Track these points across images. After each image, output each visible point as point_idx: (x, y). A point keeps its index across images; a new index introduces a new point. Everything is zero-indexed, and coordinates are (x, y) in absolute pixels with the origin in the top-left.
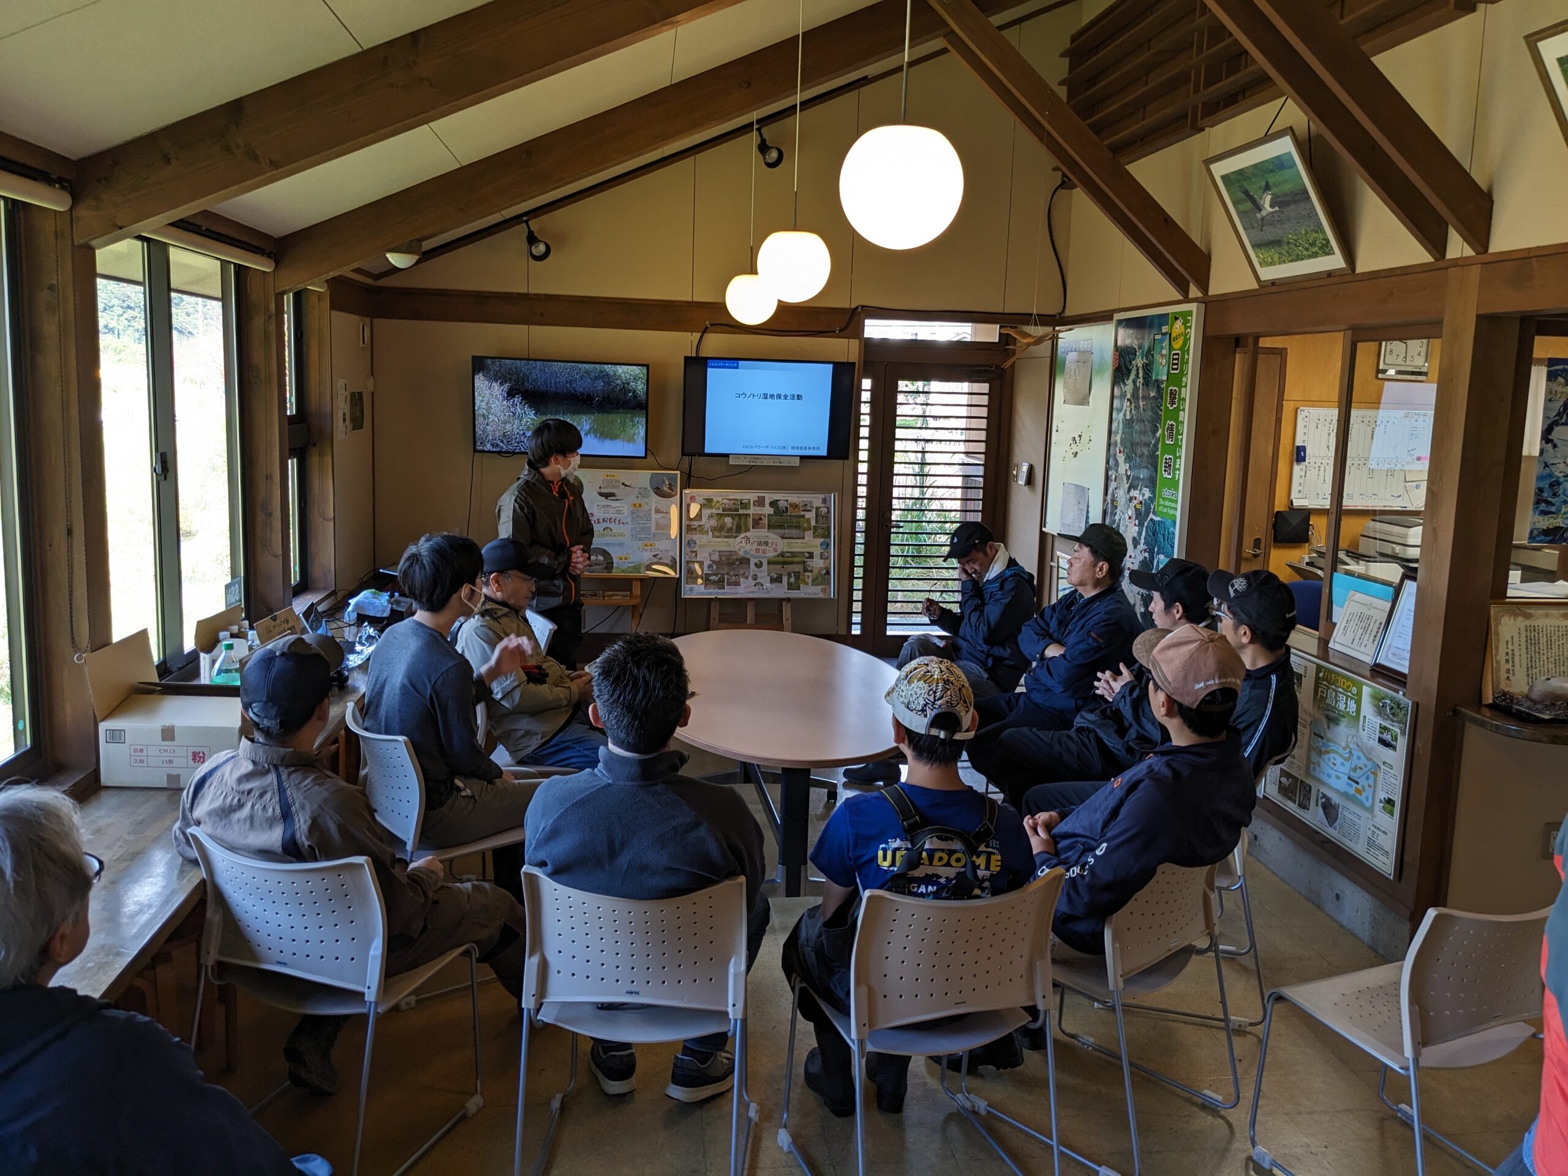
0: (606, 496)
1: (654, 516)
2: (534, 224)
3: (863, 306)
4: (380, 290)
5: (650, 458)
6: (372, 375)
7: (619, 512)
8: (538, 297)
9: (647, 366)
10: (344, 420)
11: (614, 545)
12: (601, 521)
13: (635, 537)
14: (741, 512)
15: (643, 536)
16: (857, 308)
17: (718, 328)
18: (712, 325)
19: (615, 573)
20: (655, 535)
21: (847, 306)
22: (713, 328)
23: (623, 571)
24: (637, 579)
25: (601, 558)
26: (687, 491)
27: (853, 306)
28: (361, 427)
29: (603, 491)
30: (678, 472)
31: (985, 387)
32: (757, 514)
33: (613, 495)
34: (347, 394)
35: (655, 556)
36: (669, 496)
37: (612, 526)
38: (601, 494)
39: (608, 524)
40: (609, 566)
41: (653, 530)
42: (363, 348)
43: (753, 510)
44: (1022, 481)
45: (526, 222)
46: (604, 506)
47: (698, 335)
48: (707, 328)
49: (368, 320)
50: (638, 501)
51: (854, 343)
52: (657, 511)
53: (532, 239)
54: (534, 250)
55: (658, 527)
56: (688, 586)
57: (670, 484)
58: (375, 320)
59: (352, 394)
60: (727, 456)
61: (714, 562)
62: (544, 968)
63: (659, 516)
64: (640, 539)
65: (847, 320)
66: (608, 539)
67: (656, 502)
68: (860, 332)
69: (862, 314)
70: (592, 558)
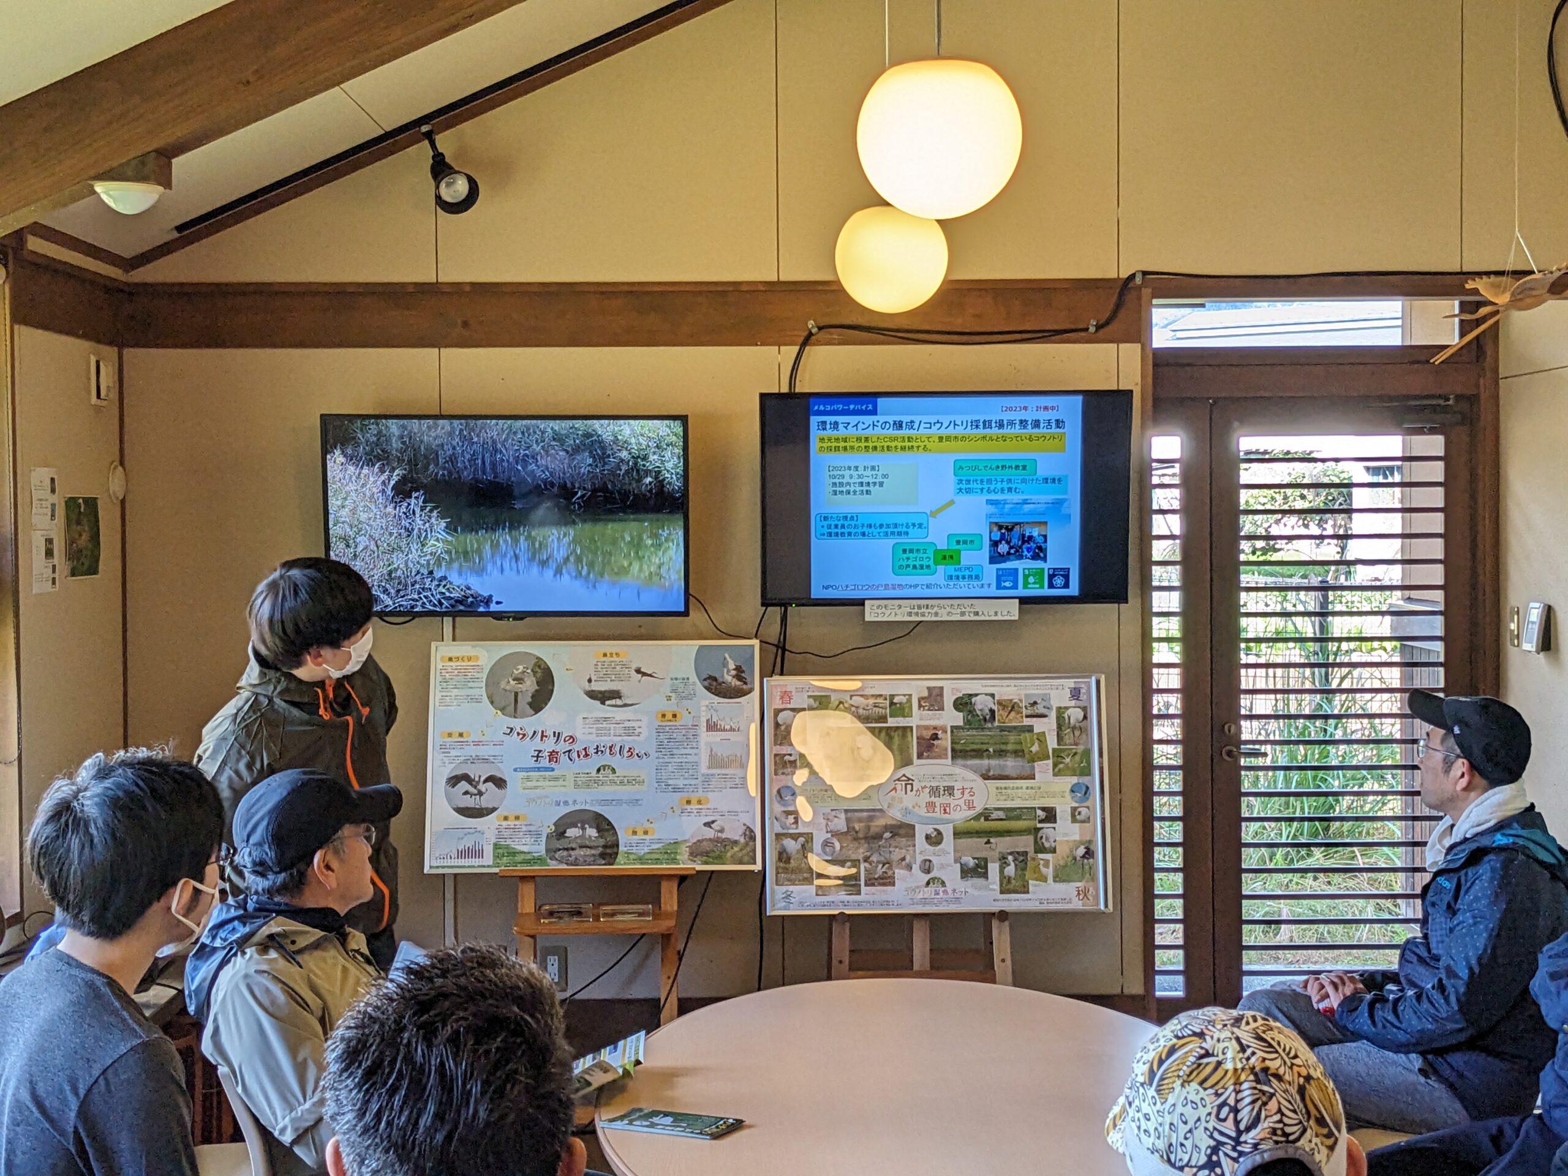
0: (602, 697)
1: (706, 738)
2: (446, 142)
3: (1145, 273)
4: (133, 291)
5: (696, 615)
6: (122, 463)
7: (630, 731)
8: (457, 289)
9: (683, 419)
10: (49, 553)
11: (619, 802)
12: (592, 751)
13: (663, 785)
14: (892, 722)
15: (680, 783)
16: (1132, 277)
17: (835, 334)
18: (820, 328)
19: (623, 865)
20: (707, 779)
21: (1113, 275)
22: (823, 335)
23: (641, 859)
24: (670, 877)
25: (592, 832)
26: (777, 679)
27: (1124, 275)
28: (93, 570)
29: (596, 687)
30: (756, 642)
31: (1435, 444)
32: (927, 728)
33: (616, 695)
34: (58, 499)
35: (708, 824)
36: (739, 693)
37: (615, 761)
38: (592, 695)
39: (606, 759)
40: (610, 852)
41: (704, 769)
42: (98, 409)
43: (918, 719)
44: (1530, 644)
45: (429, 136)
46: (597, 720)
47: (793, 350)
48: (811, 334)
49: (111, 352)
50: (670, 707)
51: (1131, 352)
52: (712, 727)
53: (441, 169)
54: (447, 195)
55: (716, 761)
56: (780, 890)
57: (738, 669)
58: (128, 352)
59: (71, 503)
60: (861, 603)
61: (836, 834)
63: (716, 737)
64: (676, 789)
65: (1111, 307)
66: (607, 791)
67: (709, 707)
68: (1139, 332)
69: (1146, 292)
70: (572, 832)
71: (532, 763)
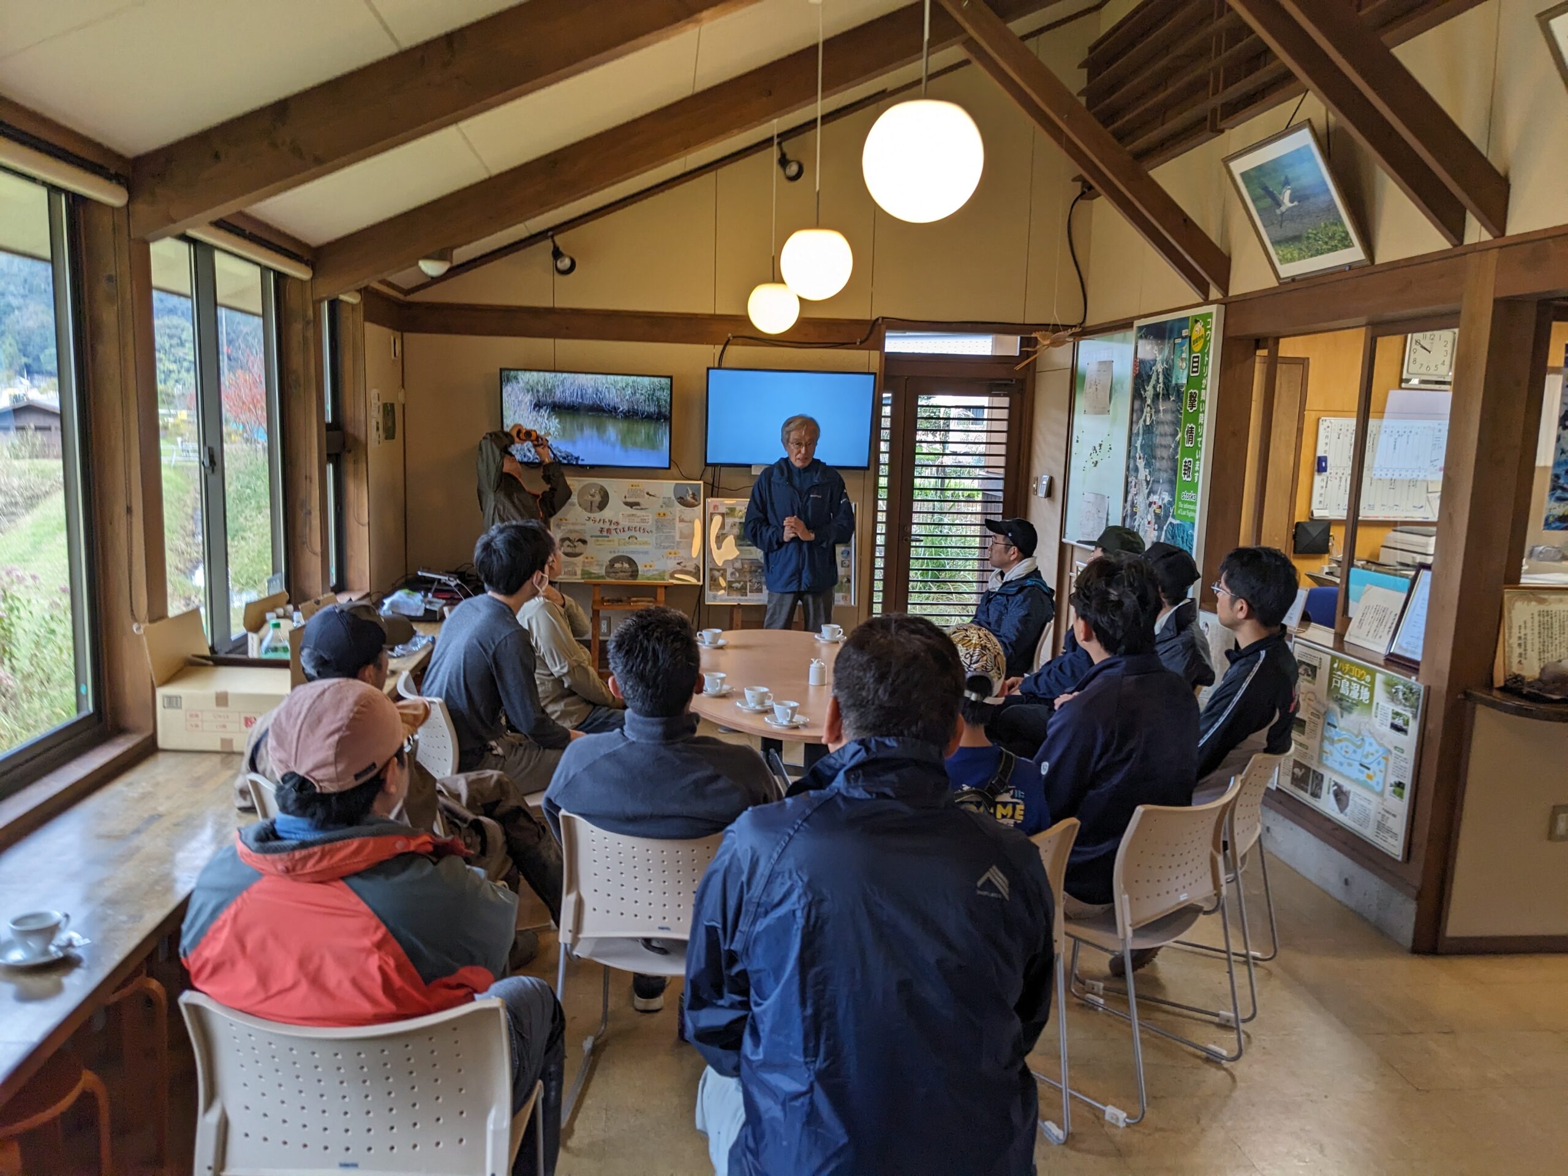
0: (631, 505)
1: (678, 525)
2: (559, 239)
3: (883, 318)
4: (410, 305)
5: (674, 470)
6: (403, 386)
7: (643, 521)
8: (563, 312)
9: (671, 377)
10: (378, 429)
11: (639, 553)
12: (626, 529)
13: (659, 546)
15: (667, 545)
16: (877, 319)
17: (740, 340)
18: (735, 337)
19: (640, 581)
20: (679, 543)
21: (868, 317)
22: (735, 341)
23: (648, 579)
24: (661, 586)
25: (626, 565)
26: (709, 500)
27: (874, 318)
28: (393, 437)
29: (629, 500)
30: (701, 482)
31: (1005, 401)
33: (638, 504)
34: (380, 403)
35: (676, 564)
36: (692, 506)
37: (637, 534)
38: (626, 504)
39: (633, 533)
40: (634, 574)
41: (677, 539)
42: (393, 361)
44: (1042, 492)
45: (552, 237)
46: (629, 516)
47: (721, 347)
48: (729, 340)
49: (398, 334)
50: (662, 511)
51: (875, 355)
52: (682, 520)
53: (557, 254)
54: (559, 265)
55: (682, 536)
56: (711, 593)
57: (693, 494)
58: (406, 335)
59: (385, 405)
60: (750, 466)
61: (736, 570)
62: (580, 904)
63: (682, 525)
64: (665, 548)
65: (867, 332)
66: (633, 547)
67: (680, 511)
68: (880, 346)
69: (883, 327)
70: (617, 565)
71: (599, 534)
